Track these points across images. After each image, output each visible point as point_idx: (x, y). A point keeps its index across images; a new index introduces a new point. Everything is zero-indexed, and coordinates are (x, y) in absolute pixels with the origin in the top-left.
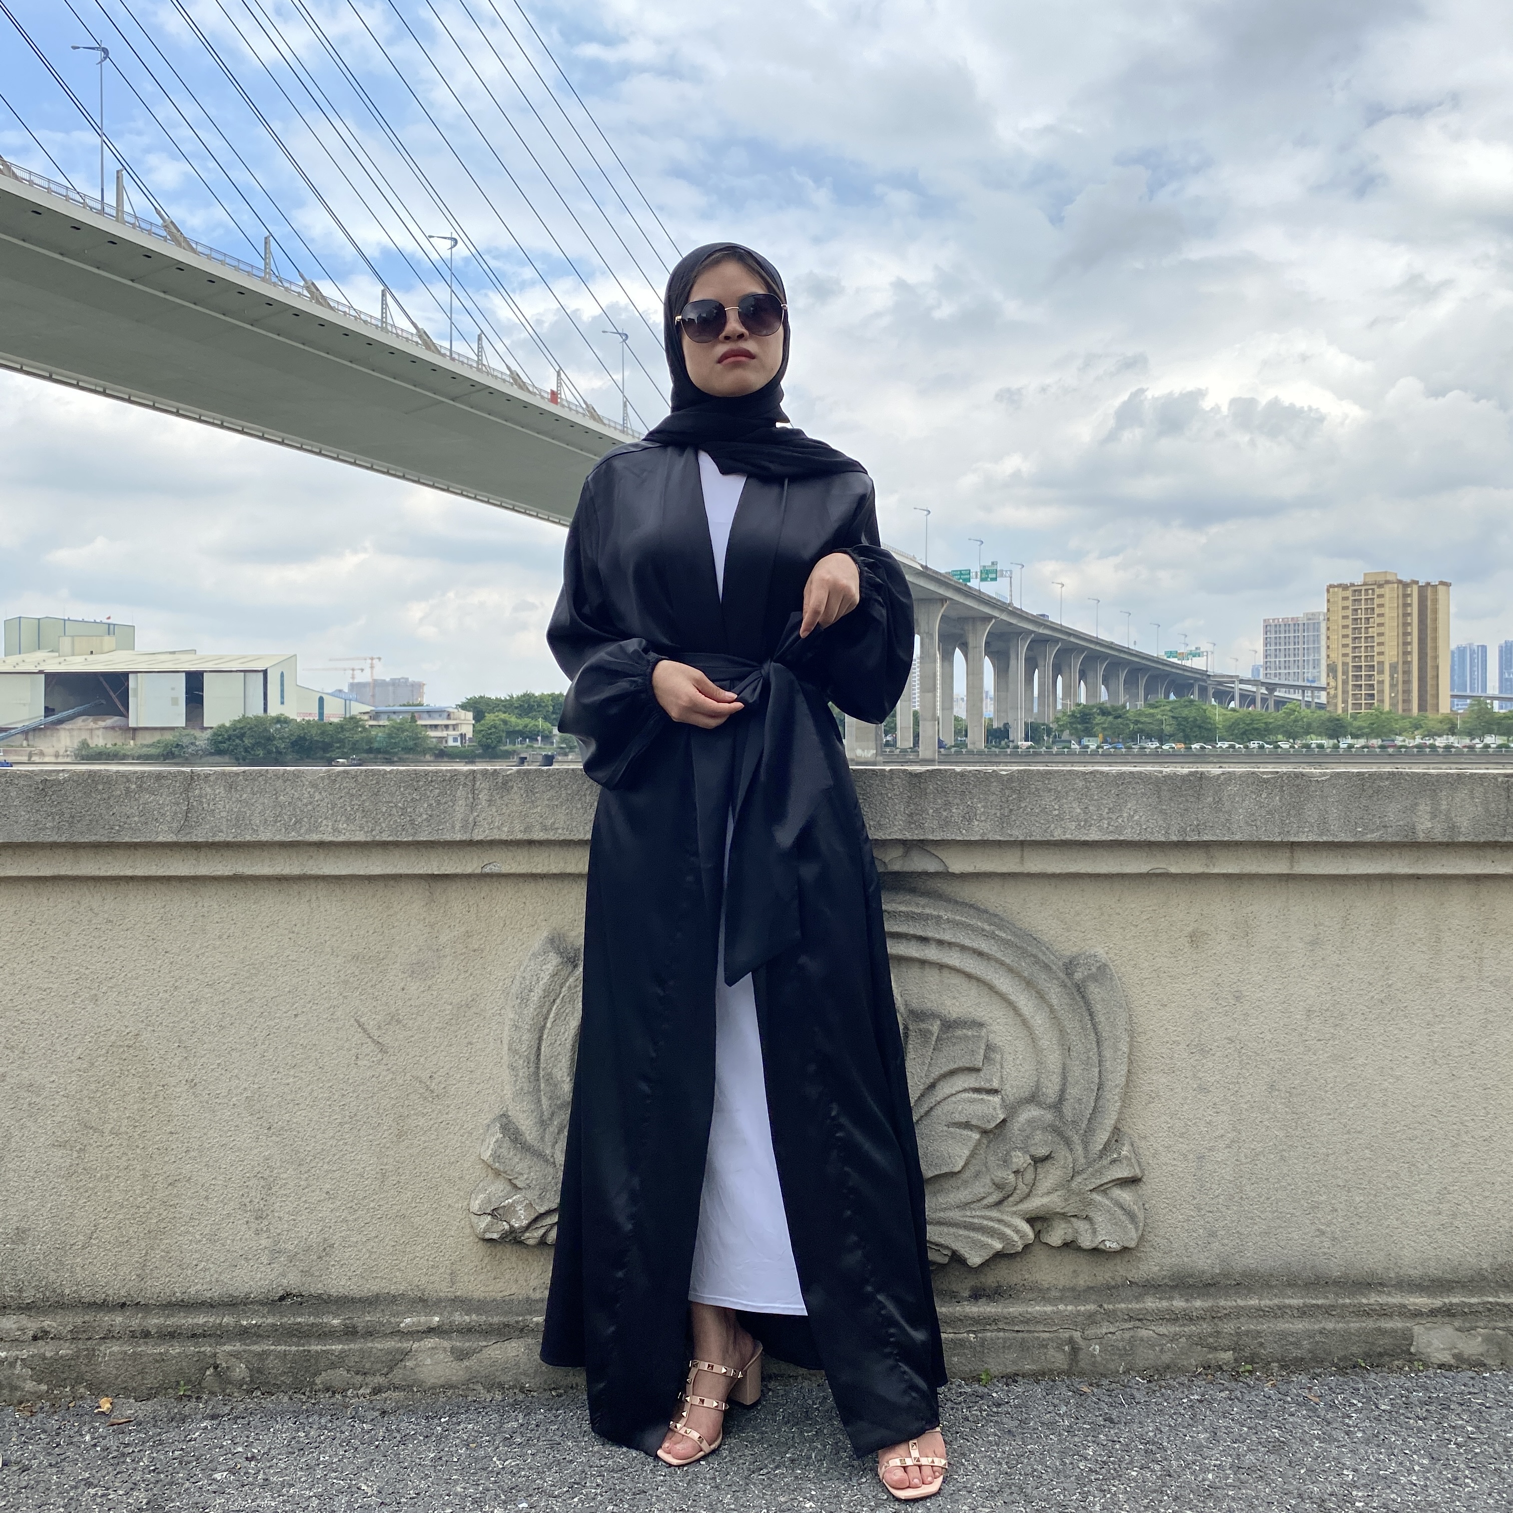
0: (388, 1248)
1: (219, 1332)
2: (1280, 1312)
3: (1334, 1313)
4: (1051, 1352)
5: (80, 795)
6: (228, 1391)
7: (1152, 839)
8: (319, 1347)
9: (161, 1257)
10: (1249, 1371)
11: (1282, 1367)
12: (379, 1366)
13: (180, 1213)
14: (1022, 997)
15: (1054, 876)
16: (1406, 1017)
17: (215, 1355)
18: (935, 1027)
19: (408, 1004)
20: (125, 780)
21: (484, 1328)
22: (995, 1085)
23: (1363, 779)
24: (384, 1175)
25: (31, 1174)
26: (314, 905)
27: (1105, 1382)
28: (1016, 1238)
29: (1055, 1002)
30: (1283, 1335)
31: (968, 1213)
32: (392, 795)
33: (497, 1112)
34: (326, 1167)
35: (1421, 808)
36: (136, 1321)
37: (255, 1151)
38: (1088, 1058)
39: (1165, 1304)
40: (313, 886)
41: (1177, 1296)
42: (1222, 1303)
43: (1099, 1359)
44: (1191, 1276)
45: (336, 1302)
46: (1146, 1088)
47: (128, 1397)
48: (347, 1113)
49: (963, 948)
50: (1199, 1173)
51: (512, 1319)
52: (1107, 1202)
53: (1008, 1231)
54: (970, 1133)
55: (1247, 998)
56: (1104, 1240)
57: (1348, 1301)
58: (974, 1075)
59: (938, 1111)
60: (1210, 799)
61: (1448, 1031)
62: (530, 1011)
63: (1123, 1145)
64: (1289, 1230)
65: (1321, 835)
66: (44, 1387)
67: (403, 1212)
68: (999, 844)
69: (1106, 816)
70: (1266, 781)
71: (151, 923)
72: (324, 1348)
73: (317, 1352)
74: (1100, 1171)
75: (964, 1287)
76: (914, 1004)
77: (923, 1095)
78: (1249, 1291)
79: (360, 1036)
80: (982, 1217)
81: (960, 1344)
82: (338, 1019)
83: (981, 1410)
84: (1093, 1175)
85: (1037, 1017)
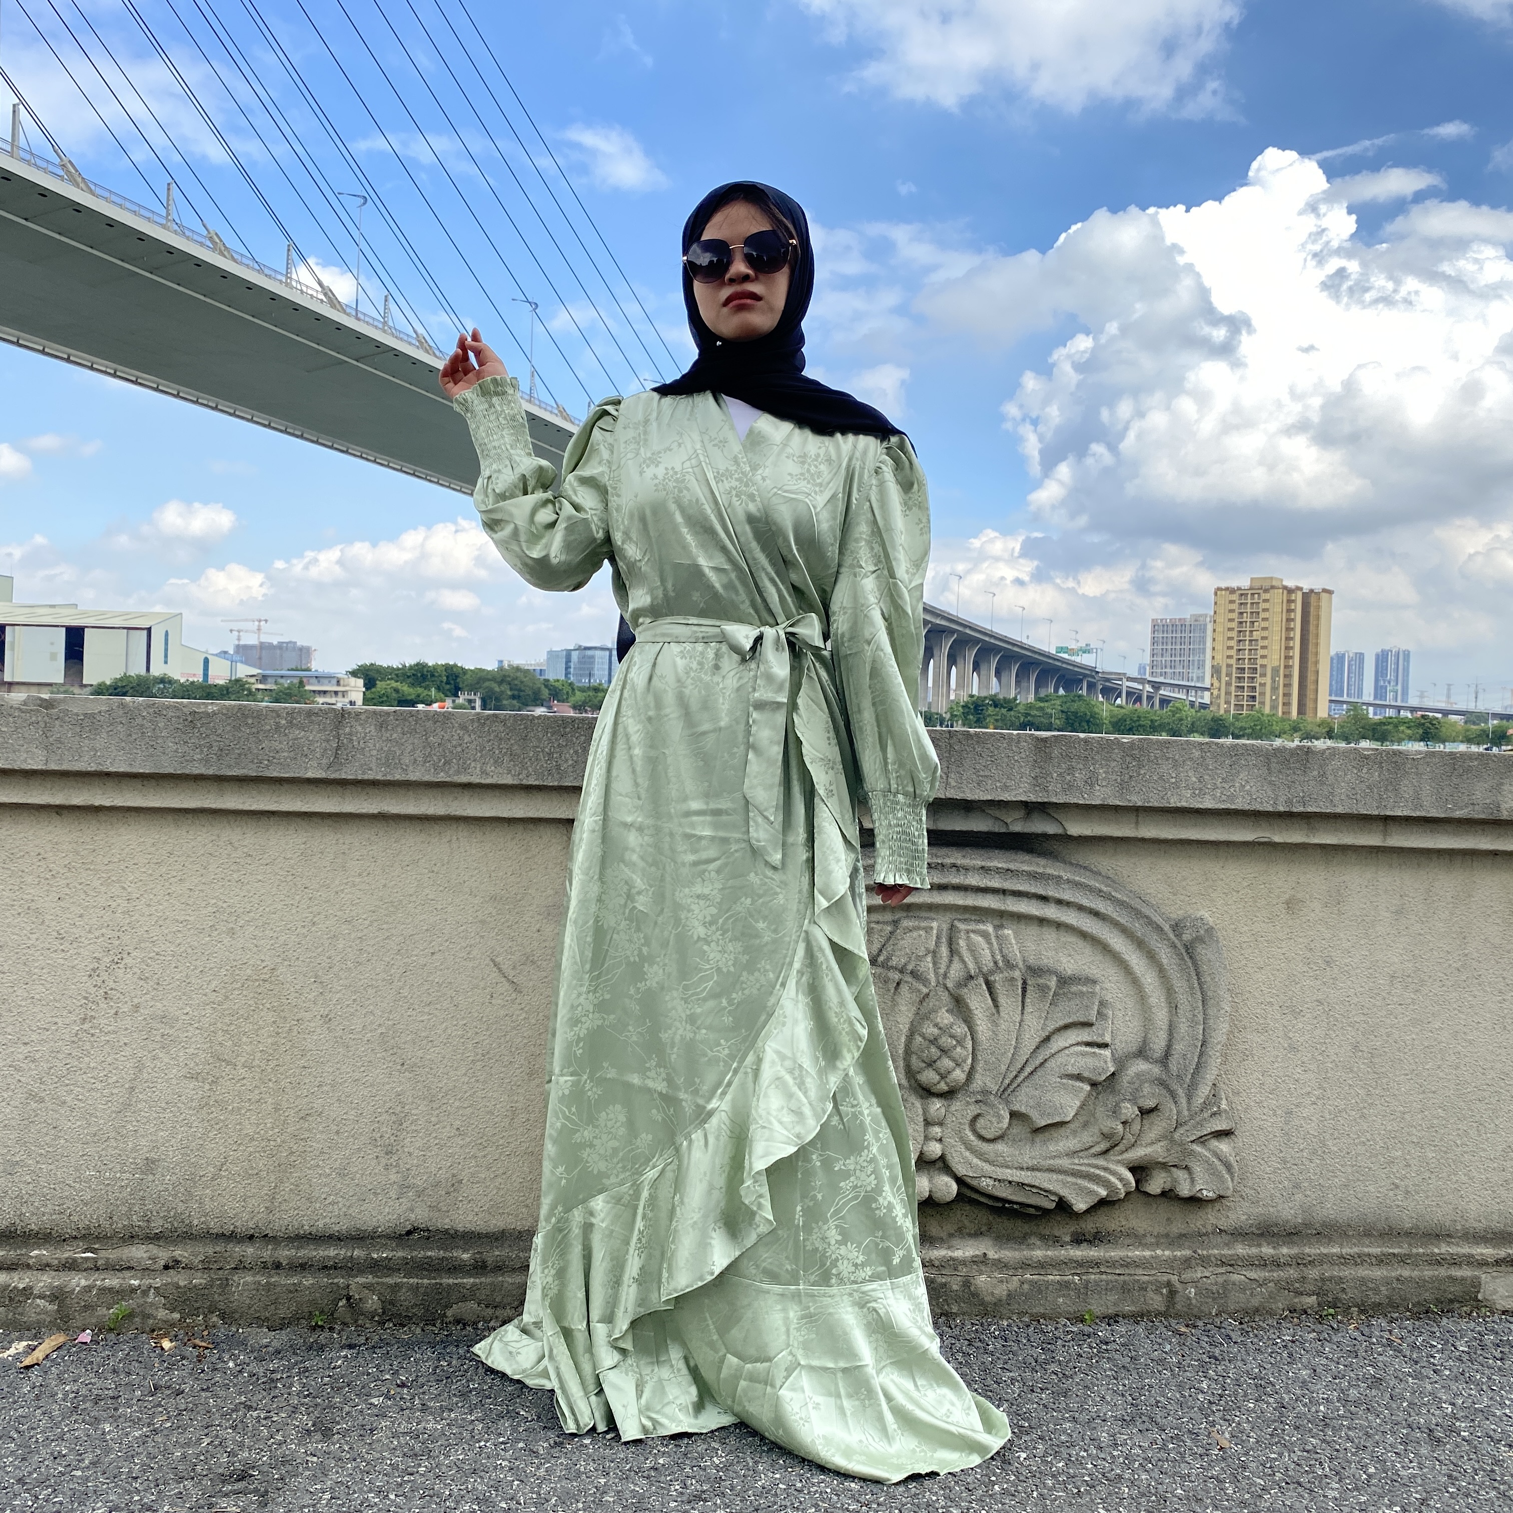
1: (350, 1265)
2: (1358, 1260)
3: (1409, 1261)
4: (1151, 1294)
5: (228, 728)
6: (360, 1322)
7: (1261, 809)
8: (450, 1280)
9: (291, 1190)
10: (1332, 1315)
12: (509, 1299)
13: (311, 1147)
14: (1134, 957)
15: (1165, 842)
16: (1480, 985)
17: (348, 1286)
18: (1053, 982)
19: (543, 946)
20: (274, 714)
22: (1107, 1039)
23: (1455, 759)
24: (514, 1112)
25: (163, 1105)
26: (454, 845)
27: (1200, 1323)
28: (1120, 1185)
29: (1165, 961)
30: (1363, 1281)
31: (1076, 1161)
32: (539, 740)
34: (457, 1104)
36: (267, 1253)
38: (1194, 1015)
39: (1254, 1251)
40: (455, 826)
41: (1264, 1244)
42: (1307, 1250)
43: (1194, 1301)
44: (1276, 1225)
45: (464, 1237)
46: (1241, 1047)
47: (262, 1326)
48: (480, 1051)
49: (1081, 908)
50: (1287, 1128)
52: (1206, 1153)
53: (1113, 1179)
54: (1081, 1085)
55: (1337, 963)
56: (1201, 1189)
57: (1421, 1250)
58: (1087, 1030)
59: (1051, 1064)
60: (1315, 773)
63: (1221, 1099)
64: (1367, 1184)
65: (1415, 810)
68: (1116, 808)
69: (1219, 785)
70: (1367, 757)
71: (291, 858)
72: (456, 1281)
73: (448, 1285)
74: (1200, 1124)
75: (1065, 1232)
76: (1032, 961)
77: (1037, 1048)
78: (1330, 1240)
79: (495, 975)
80: (1089, 1165)
81: (1066, 1285)
82: (474, 959)
83: (1091, 1348)
84: (1195, 1127)
85: (1147, 976)
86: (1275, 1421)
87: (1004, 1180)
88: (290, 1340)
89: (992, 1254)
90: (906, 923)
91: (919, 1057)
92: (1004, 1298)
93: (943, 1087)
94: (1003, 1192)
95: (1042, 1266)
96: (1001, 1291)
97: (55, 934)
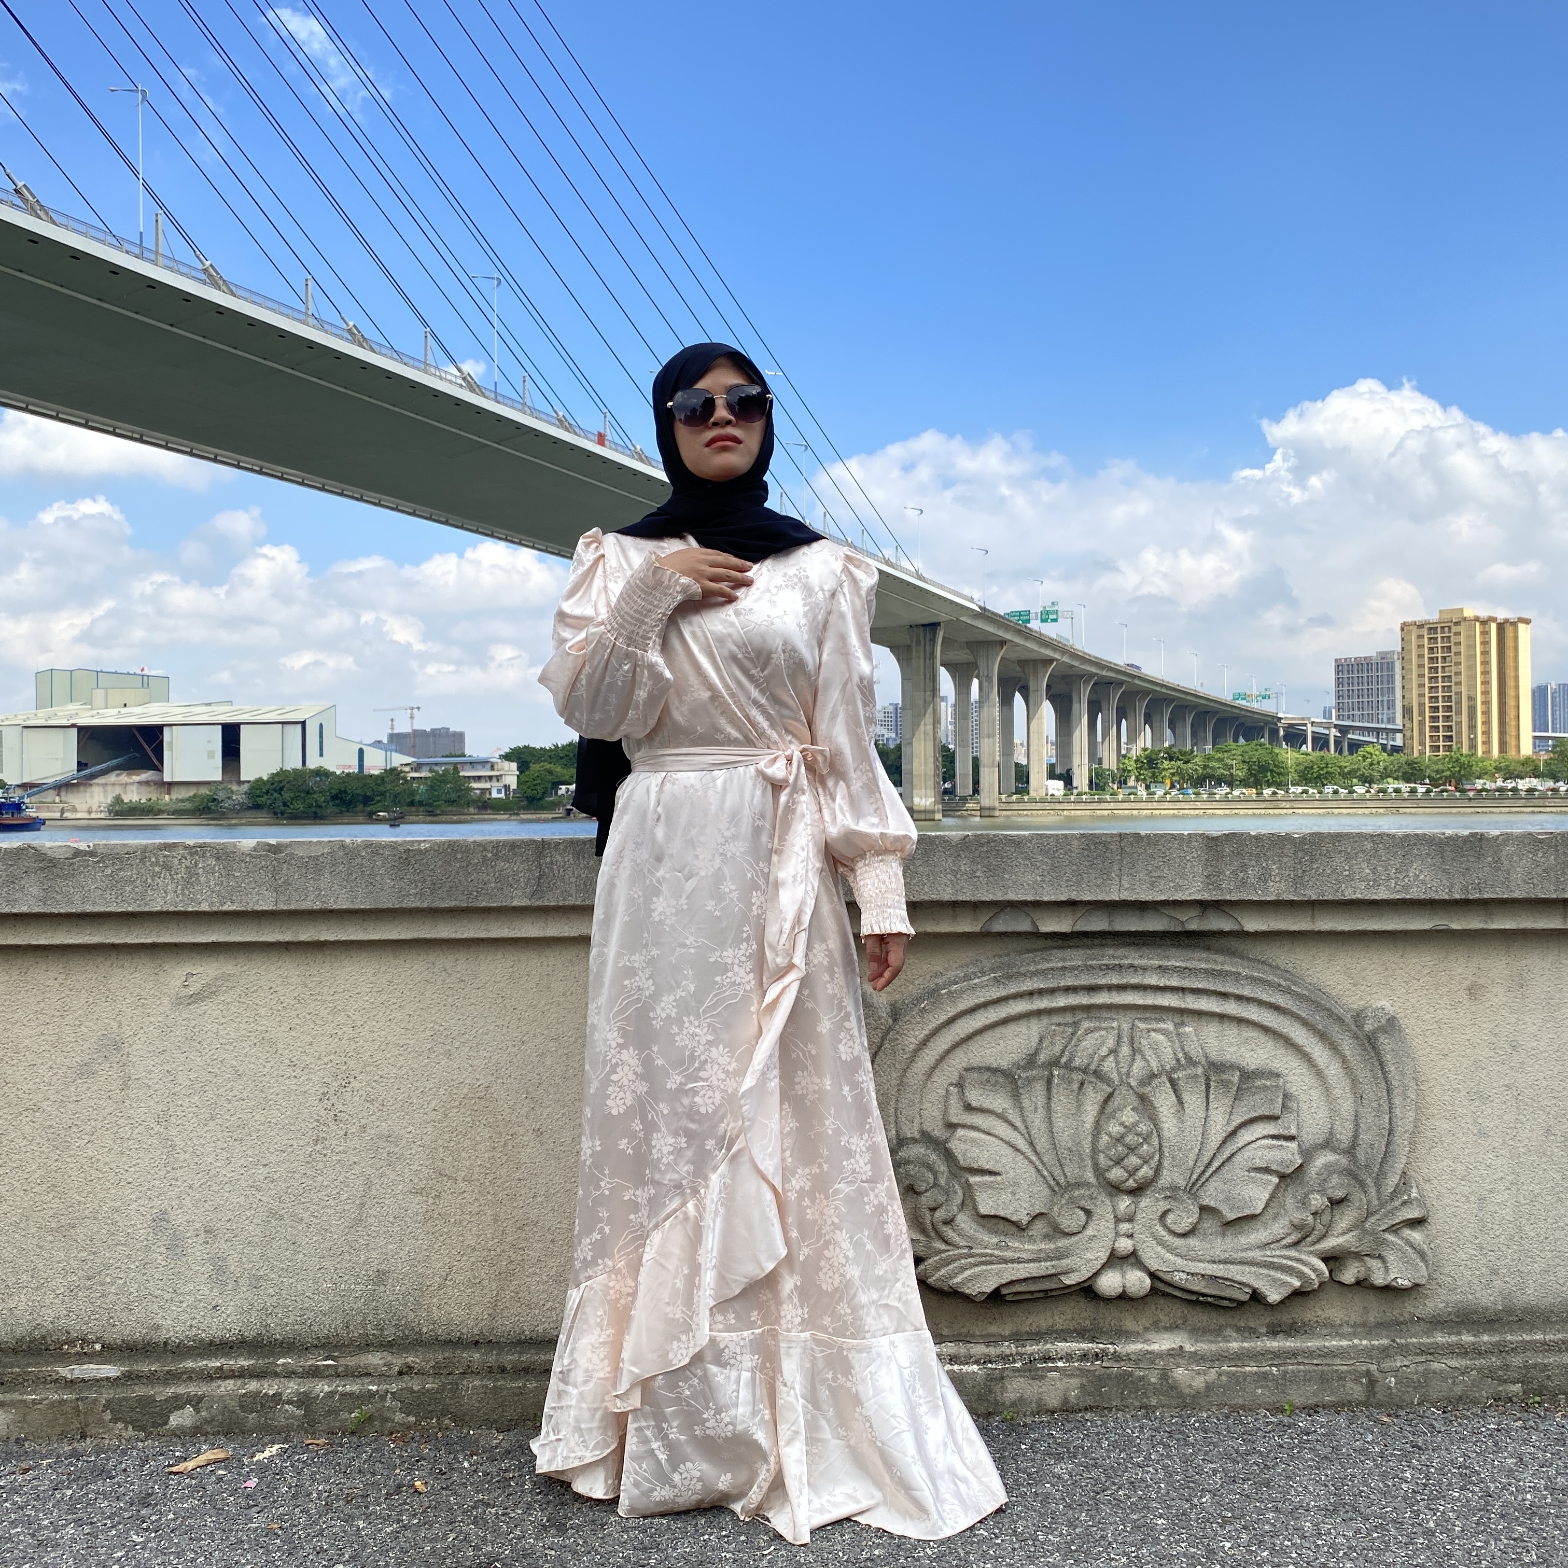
4: (1349, 1384)
5: (440, 863)
7: (1437, 898)
9: (511, 1297)
10: (1538, 1403)
13: (528, 1255)
14: (1316, 1049)
15: (1342, 934)
18: (1236, 1077)
22: (1293, 1131)
25: (391, 1219)
27: (1403, 1413)
28: (1313, 1276)
29: (1348, 1053)
31: (1269, 1253)
36: (492, 1358)
39: (1454, 1338)
41: (1464, 1331)
42: (1509, 1337)
43: (1394, 1391)
44: (1476, 1312)
46: (1430, 1134)
47: (491, 1428)
49: (1260, 1003)
50: (1481, 1214)
52: (1398, 1242)
53: (1306, 1270)
54: (1270, 1177)
55: (1523, 1047)
56: (1396, 1278)
58: (1273, 1123)
59: (1238, 1158)
60: (1490, 859)
63: (1411, 1187)
66: (412, 1419)
68: (1291, 904)
69: (1393, 876)
70: (1541, 841)
71: (500, 981)
74: (1392, 1212)
75: (1260, 1322)
76: (1214, 1056)
77: (1224, 1142)
78: (1533, 1328)
80: (1281, 1256)
81: (1264, 1376)
83: (1292, 1439)
84: (1386, 1216)
85: (1331, 1068)
86: (1480, 1510)
87: (1197, 1274)
88: (518, 1441)
89: (1188, 1347)
90: (1086, 1025)
91: (1107, 1156)
92: (1202, 1390)
93: (1131, 1183)
94: (1198, 1286)
95: (1239, 1358)
96: (1199, 1383)
97: (287, 1061)
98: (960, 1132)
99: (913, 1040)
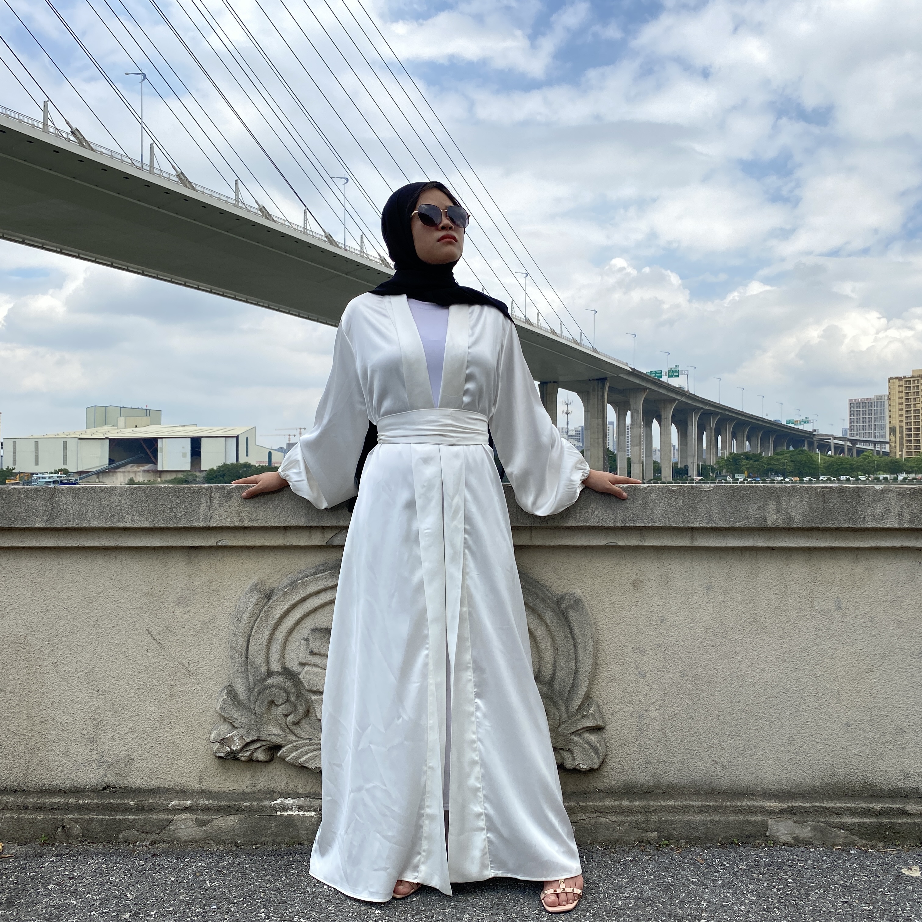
0: (164, 761)
1: (66, 807)
2: (688, 809)
3: (720, 811)
6: (70, 841)
7: (606, 525)
8: (122, 817)
9: (37, 764)
10: (667, 845)
11: (687, 843)
12: (155, 829)
13: (48, 739)
15: (549, 547)
16: (766, 633)
17: (63, 820)
19: (176, 621)
20: (17, 492)
21: (216, 808)
23: (734, 490)
24: (162, 719)
26: (124, 564)
29: (548, 621)
30: (688, 823)
32: (165, 501)
33: (226, 683)
34: (130, 714)
35: (770, 507)
36: (21, 800)
37: (90, 704)
40: (123, 553)
41: (625, 799)
42: (652, 803)
44: (636, 787)
45: (135, 792)
46: (607, 674)
47: (15, 843)
48: (142, 683)
50: (640, 725)
51: (232, 803)
52: (581, 741)
55: (668, 620)
56: (579, 764)
57: (729, 804)
60: (640, 502)
61: (793, 642)
62: (242, 625)
63: (592, 707)
64: (696, 761)
65: (708, 523)
67: (173, 740)
70: (674, 491)
71: (34, 574)
72: (124, 817)
73: (120, 819)
74: (576, 722)
78: (669, 797)
79: (149, 638)
82: (137, 629)
84: (572, 724)
85: (538, 630)
88: (27, 851)
98: (307, 668)
99: (279, 612)
